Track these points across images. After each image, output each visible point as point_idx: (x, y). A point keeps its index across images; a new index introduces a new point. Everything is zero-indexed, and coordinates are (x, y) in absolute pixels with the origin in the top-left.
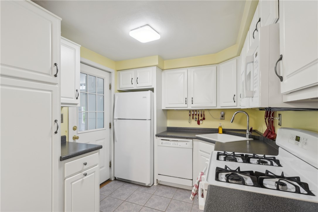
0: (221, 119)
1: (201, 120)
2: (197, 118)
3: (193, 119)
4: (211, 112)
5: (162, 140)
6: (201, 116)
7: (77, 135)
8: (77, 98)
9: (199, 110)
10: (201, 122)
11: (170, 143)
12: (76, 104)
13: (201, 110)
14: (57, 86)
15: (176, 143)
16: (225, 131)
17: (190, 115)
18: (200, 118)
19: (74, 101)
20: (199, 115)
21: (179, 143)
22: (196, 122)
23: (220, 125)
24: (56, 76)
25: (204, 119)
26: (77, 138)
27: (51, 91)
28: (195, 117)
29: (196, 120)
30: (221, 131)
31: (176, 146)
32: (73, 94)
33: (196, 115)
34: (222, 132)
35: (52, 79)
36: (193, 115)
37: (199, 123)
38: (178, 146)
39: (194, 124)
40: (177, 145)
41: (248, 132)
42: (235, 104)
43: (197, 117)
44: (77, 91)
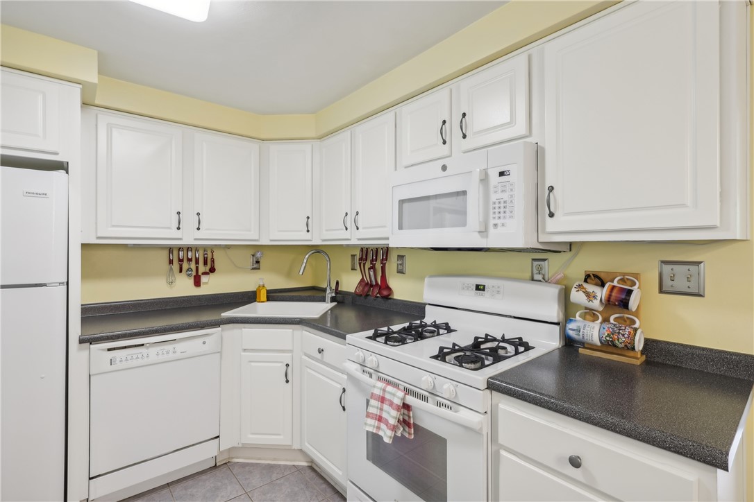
0: (253, 269)
1: (205, 273)
2: (194, 268)
3: (181, 271)
4: (230, 252)
5: (109, 350)
6: (205, 263)
9: (197, 248)
10: (204, 279)
11: (145, 355)
13: (205, 248)
15: (169, 347)
16: (273, 296)
17: (171, 262)
18: (202, 269)
20: (197, 262)
21: (180, 347)
22: (191, 281)
23: (261, 284)
25: (212, 270)
28: (185, 265)
29: (189, 275)
30: (263, 296)
31: (171, 356)
33: (189, 260)
34: (265, 299)
36: (181, 261)
37: (197, 283)
38: (178, 355)
39: (183, 287)
40: (174, 352)
41: (328, 291)
42: (308, 236)
43: (193, 265)
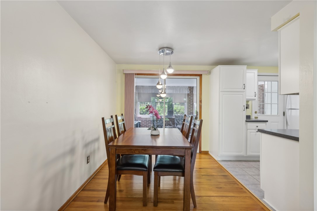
7: (257, 116)
8: (255, 96)
12: (255, 99)
14: (245, 92)
19: (254, 98)
24: (244, 89)
26: (257, 118)
27: (242, 95)
32: (253, 94)
35: (243, 90)
44: (255, 93)
